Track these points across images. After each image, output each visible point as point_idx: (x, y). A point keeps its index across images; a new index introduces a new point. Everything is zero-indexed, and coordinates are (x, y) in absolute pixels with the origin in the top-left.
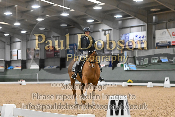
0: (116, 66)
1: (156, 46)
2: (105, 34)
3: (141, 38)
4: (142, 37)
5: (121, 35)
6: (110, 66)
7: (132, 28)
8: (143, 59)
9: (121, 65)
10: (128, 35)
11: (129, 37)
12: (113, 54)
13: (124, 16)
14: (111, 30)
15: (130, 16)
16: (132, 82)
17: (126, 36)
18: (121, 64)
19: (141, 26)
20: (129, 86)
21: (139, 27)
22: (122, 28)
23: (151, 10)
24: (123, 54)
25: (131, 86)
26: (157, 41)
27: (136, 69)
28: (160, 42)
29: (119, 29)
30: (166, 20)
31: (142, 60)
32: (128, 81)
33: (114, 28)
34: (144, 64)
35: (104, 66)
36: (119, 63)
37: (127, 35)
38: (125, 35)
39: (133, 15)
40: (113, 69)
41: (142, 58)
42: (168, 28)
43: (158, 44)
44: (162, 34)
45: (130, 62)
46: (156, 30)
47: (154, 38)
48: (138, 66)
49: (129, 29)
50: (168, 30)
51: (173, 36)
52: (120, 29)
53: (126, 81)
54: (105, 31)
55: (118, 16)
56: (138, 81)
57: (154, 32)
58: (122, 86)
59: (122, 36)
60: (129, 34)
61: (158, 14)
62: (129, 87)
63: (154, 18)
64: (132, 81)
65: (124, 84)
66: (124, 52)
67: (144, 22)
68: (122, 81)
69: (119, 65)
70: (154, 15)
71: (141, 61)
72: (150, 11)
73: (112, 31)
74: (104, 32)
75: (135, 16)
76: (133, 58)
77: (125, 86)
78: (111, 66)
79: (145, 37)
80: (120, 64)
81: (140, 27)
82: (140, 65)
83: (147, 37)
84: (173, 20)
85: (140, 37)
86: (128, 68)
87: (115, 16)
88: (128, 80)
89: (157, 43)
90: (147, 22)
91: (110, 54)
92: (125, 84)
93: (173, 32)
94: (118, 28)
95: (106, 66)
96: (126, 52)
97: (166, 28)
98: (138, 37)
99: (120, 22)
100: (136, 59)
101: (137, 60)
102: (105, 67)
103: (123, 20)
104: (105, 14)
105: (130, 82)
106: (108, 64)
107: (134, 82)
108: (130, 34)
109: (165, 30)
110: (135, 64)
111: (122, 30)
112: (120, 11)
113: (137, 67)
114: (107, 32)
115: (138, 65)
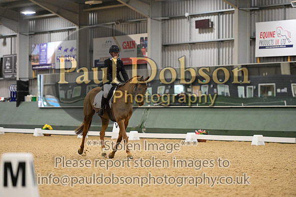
0: (24, 100)
1: (94, 66)
2: (5, 44)
3: (68, 51)
4: (69, 49)
5: (33, 46)
6: (12, 99)
7: (52, 34)
8: (72, 88)
9: (33, 98)
10: (45, 45)
11: (46, 50)
12: (18, 79)
13: (38, 13)
14: (14, 36)
15: (48, 12)
16: (51, 128)
17: (42, 47)
18: (33, 96)
19: (69, 30)
20: (45, 135)
21: (65, 32)
22: (35, 34)
23: (86, 3)
24: (36, 79)
25: (50, 135)
26: (95, 58)
27: (59, 106)
28: (101, 58)
29: (30, 35)
30: (113, 22)
31: (71, 90)
32: (44, 128)
33: (20, 33)
34: (73, 96)
35: (2, 99)
36: (29, 95)
37: (43, 45)
38: (40, 46)
39: (55, 12)
40: (18, 105)
41: (70, 87)
42: (116, 36)
43: (98, 63)
44: (105, 45)
45: (49, 94)
46: (93, 38)
47: (91, 52)
48: (62, 101)
49: (47, 35)
50: (115, 39)
51: (124, 48)
52: (32, 34)
53: (41, 127)
54: (5, 37)
55: (28, 13)
56: (61, 126)
57: (92, 42)
58: (34, 135)
59: (35, 48)
60: (47, 44)
61: (99, 10)
62: (46, 137)
63: (91, 16)
64: (52, 126)
65: (37, 132)
66: (38, 76)
67: (73, 24)
68: (33, 127)
69: (28, 98)
70: (91, 12)
71: (69, 91)
72: (84, 3)
73: (17, 38)
74: (2, 40)
75: (57, 13)
76: (54, 87)
77: (39, 135)
78: (15, 101)
79: (76, 49)
80: (31, 96)
81: (67, 32)
82: (66, 99)
83: (78, 50)
84: (124, 22)
85: (66, 50)
86: (45, 103)
87: (23, 13)
88: (44, 126)
89: (96, 61)
90: (78, 23)
91: (13, 79)
92: (39, 132)
93: (125, 42)
94: (28, 34)
95: (6, 100)
96: (42, 75)
97: (113, 36)
98: (63, 49)
99: (31, 23)
100: (60, 88)
101: (61, 90)
102: (4, 101)
103: (36, 19)
104: (6, 8)
105: (47, 129)
106: (10, 97)
107: (55, 128)
108: (49, 44)
109: (111, 38)
110: (57, 96)
111: (35, 36)
112: (31, 4)
113: (60, 102)
114: (8, 40)
115: (62, 99)
